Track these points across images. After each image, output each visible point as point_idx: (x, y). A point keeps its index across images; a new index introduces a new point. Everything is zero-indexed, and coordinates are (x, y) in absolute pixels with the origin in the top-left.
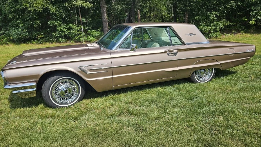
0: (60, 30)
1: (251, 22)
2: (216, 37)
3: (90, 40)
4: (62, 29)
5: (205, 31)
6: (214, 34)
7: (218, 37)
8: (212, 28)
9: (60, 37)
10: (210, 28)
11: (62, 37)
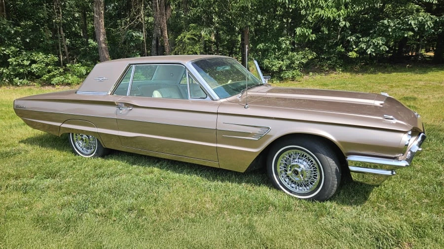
0: (14, 63)
1: (350, 54)
2: (293, 79)
3: (70, 82)
4: (20, 61)
5: (274, 67)
6: (289, 74)
7: (297, 78)
8: (285, 63)
9: (16, 76)
10: (282, 62)
11: (21, 76)
